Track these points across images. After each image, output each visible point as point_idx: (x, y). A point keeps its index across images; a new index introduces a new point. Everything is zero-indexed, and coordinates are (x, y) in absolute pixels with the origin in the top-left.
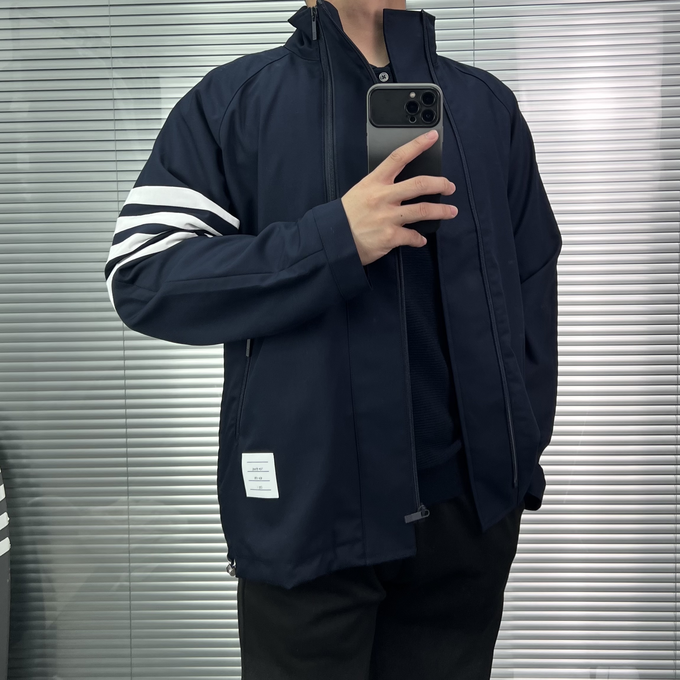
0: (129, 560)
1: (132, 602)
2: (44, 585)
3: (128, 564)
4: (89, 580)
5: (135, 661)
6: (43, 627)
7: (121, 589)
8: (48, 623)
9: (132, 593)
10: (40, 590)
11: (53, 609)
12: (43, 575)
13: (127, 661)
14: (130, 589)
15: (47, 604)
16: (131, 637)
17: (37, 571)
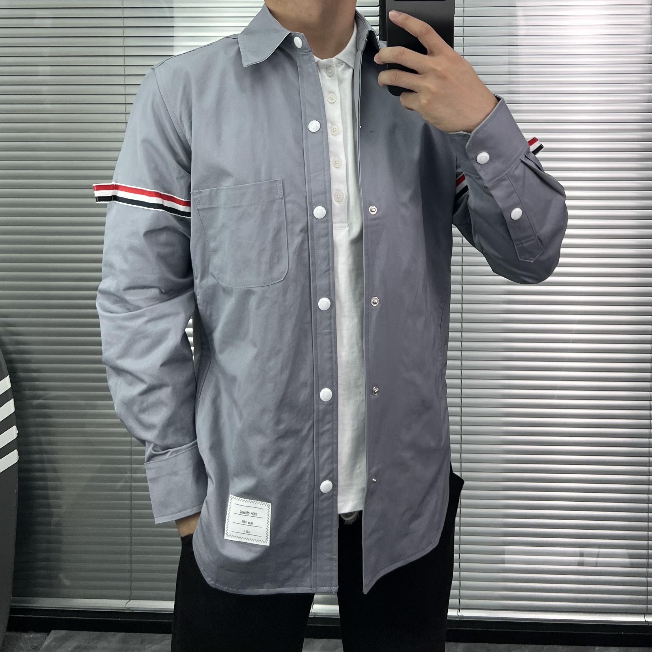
0: (131, 462)
1: (133, 502)
2: (50, 484)
3: (129, 466)
4: (92, 479)
5: (135, 557)
6: (49, 524)
7: (123, 489)
8: (55, 519)
9: (133, 493)
10: (46, 488)
11: (59, 506)
12: (49, 474)
13: (127, 557)
14: (131, 489)
15: (52, 501)
16: (131, 535)
17: (43, 470)
